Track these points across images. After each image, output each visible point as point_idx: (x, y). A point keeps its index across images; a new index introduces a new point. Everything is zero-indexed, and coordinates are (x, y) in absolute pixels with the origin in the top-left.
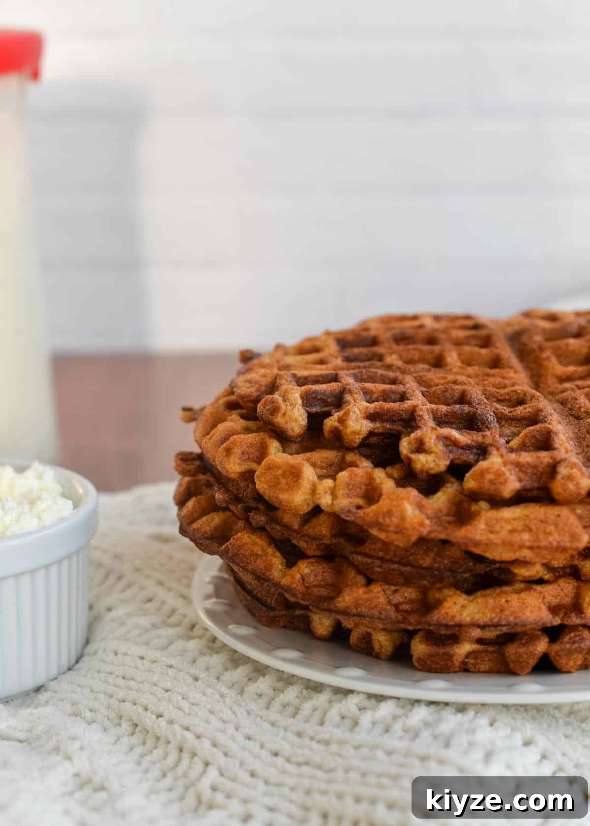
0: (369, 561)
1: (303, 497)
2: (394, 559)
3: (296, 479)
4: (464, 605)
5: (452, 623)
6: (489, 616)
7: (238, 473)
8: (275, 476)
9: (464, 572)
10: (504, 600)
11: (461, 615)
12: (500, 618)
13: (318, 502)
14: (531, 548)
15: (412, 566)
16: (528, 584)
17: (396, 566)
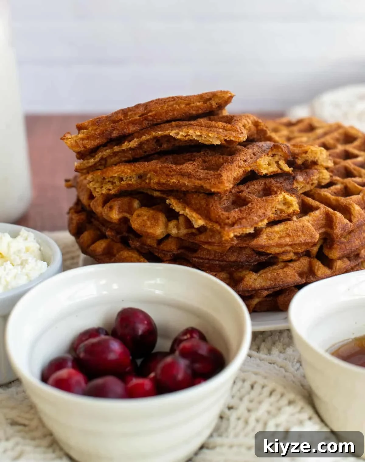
0: (202, 261)
1: (161, 231)
2: (215, 259)
3: (156, 221)
4: (255, 278)
5: (250, 289)
6: (269, 283)
7: (117, 219)
8: (143, 220)
9: (254, 262)
10: (276, 274)
11: (255, 284)
12: (275, 283)
13: (170, 232)
14: (291, 245)
15: (225, 261)
16: (285, 263)
17: (217, 262)
